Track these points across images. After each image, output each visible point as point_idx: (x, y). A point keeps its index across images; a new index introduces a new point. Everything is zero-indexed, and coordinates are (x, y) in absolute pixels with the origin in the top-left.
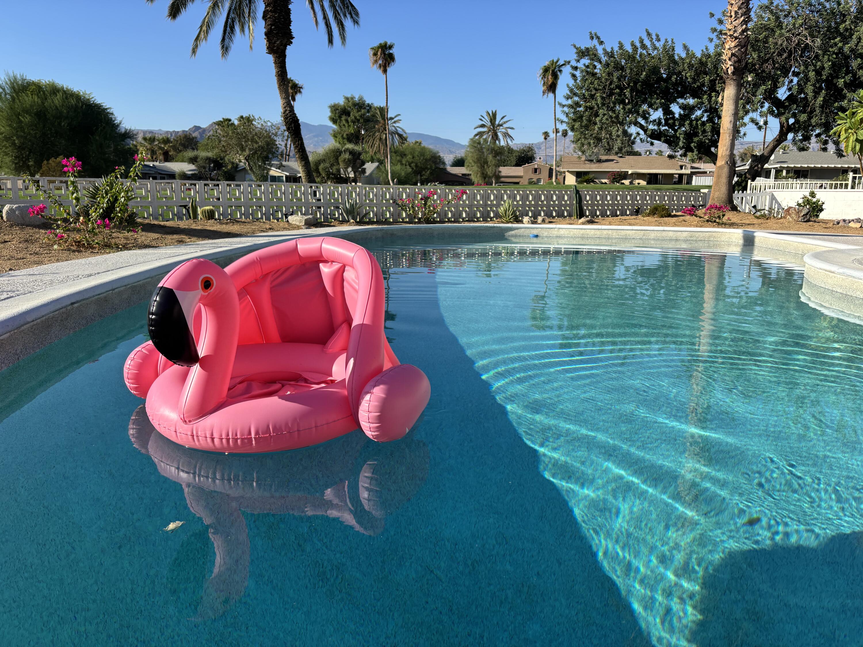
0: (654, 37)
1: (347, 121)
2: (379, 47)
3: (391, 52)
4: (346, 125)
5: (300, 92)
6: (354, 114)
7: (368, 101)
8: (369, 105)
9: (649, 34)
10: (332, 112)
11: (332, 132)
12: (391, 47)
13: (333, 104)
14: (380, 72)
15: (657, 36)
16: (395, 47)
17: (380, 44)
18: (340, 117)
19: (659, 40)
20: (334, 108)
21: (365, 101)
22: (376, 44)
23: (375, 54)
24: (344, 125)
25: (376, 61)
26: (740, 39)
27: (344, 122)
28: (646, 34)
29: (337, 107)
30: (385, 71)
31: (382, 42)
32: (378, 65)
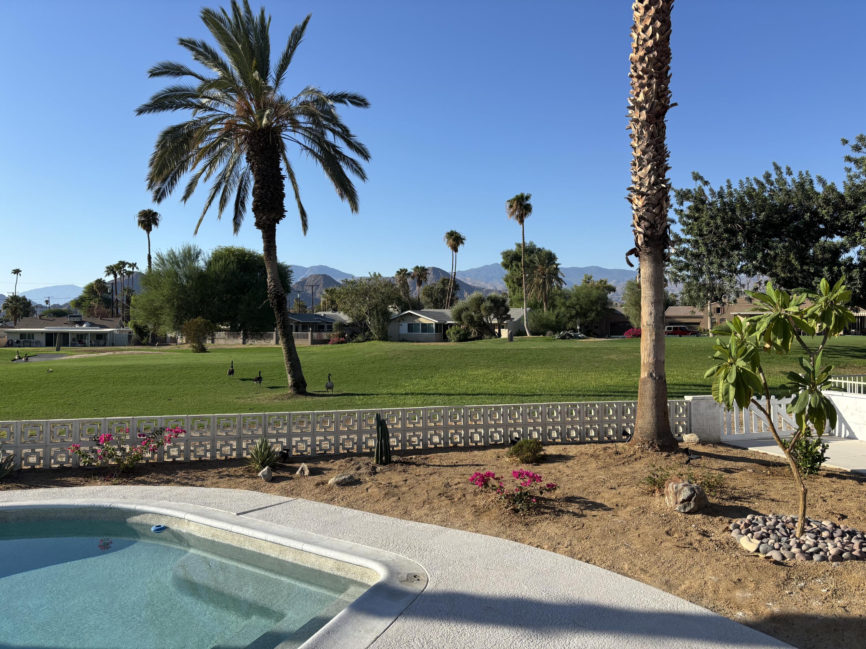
0: (784, 170)
1: (517, 266)
2: (514, 200)
3: (528, 202)
4: (517, 270)
5: (462, 243)
6: (526, 258)
7: (538, 246)
8: (539, 250)
9: (777, 168)
10: (504, 258)
11: (504, 277)
12: (527, 198)
13: (505, 251)
14: (517, 222)
15: (788, 169)
16: (531, 197)
17: (517, 196)
18: (511, 262)
19: (790, 173)
20: (506, 255)
21: (535, 246)
22: (513, 196)
23: (511, 206)
24: (515, 270)
25: (512, 214)
26: (648, 195)
27: (514, 267)
28: (773, 167)
29: (509, 254)
30: (522, 222)
31: (519, 194)
32: (514, 217)
